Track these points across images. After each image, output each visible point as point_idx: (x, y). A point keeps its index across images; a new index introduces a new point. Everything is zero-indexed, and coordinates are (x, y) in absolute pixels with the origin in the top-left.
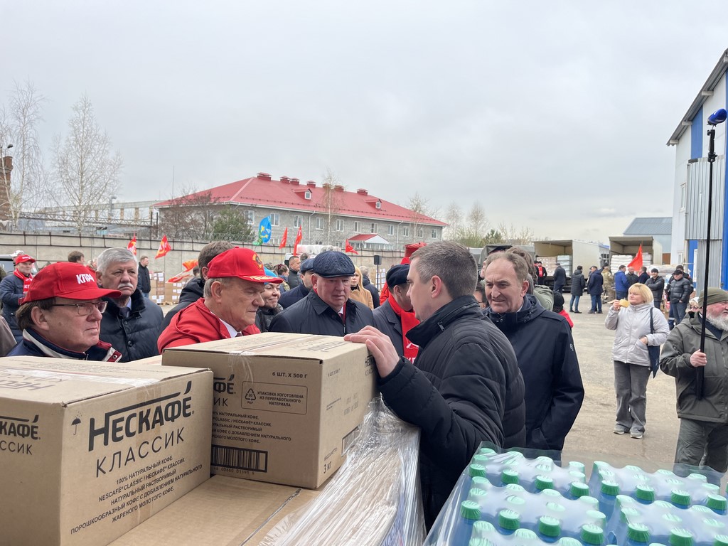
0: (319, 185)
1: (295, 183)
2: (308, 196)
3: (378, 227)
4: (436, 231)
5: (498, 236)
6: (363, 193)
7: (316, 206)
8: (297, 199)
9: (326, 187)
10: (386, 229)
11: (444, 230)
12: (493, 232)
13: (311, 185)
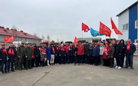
0: (10, 29)
1: (3, 28)
2: (8, 31)
3: (27, 40)
4: (40, 41)
5: (54, 42)
6: (22, 31)
7: (10, 34)
8: (5, 32)
9: (12, 29)
10: (29, 40)
11: (42, 40)
12: (53, 41)
13: (8, 29)
